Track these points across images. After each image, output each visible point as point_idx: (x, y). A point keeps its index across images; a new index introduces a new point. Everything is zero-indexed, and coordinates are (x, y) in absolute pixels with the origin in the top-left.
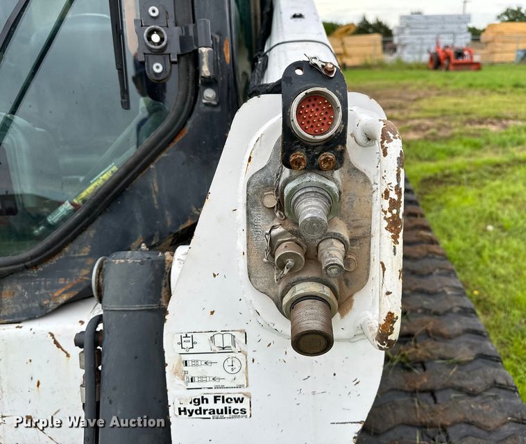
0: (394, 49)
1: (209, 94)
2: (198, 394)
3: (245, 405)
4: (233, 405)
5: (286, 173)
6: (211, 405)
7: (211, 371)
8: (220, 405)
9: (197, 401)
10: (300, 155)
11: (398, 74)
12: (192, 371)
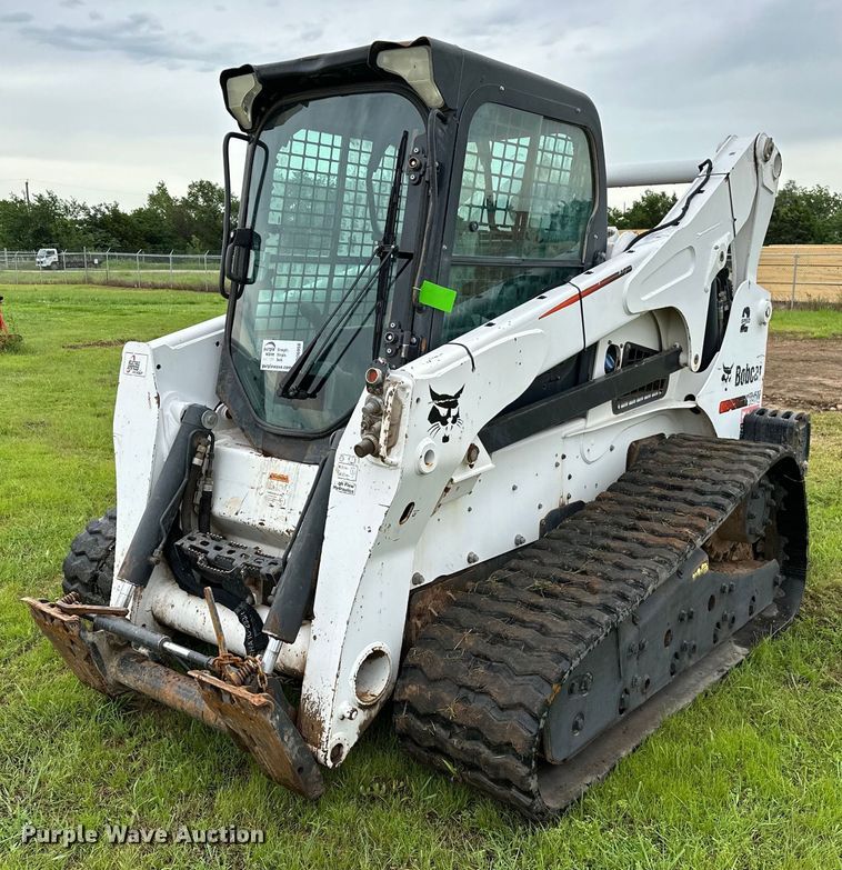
3: (354, 489)
4: (350, 488)
6: (343, 486)
7: (348, 472)
8: (346, 488)
9: (340, 484)
12: (341, 471)
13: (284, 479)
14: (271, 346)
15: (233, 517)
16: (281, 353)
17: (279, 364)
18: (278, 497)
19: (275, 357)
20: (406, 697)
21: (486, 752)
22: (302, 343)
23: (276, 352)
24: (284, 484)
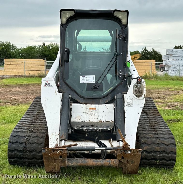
0: (164, 68)
1: (125, 79)
2: (128, 104)
3: (132, 105)
4: (131, 105)
5: (137, 84)
6: (129, 105)
7: (129, 102)
8: (130, 105)
9: (128, 105)
10: (138, 82)
11: (165, 82)
12: (128, 102)
14: (84, 77)
15: (78, 121)
17: (87, 81)
18: (93, 114)
20: (145, 149)
21: (166, 155)
22: (95, 76)
23: (86, 78)
24: (95, 110)
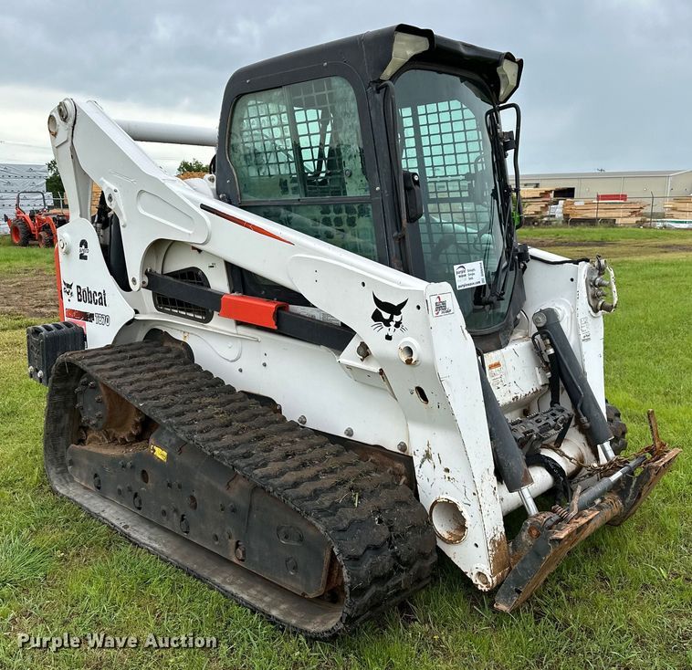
3: (590, 336)
12: (583, 329)
13: (498, 365)
14: (461, 269)
16: (470, 273)
17: (471, 281)
18: (500, 380)
19: (467, 276)
22: (482, 262)
23: (467, 273)
24: (499, 368)
